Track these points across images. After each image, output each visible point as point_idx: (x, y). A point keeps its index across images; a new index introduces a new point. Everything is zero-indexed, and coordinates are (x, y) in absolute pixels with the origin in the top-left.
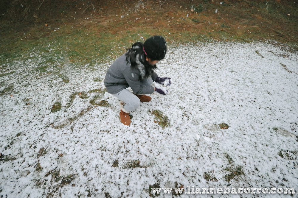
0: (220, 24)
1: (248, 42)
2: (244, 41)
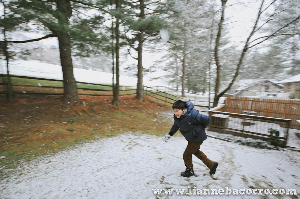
0: (91, 129)
1: (115, 136)
2: (111, 136)
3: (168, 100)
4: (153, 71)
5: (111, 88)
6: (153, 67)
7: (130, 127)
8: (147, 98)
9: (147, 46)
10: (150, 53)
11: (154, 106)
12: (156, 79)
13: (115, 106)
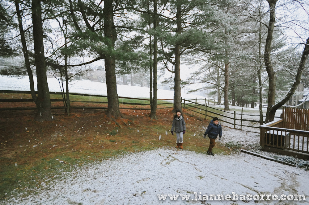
0: (131, 142)
1: (153, 150)
2: (149, 149)
3: (208, 113)
4: (191, 84)
5: (149, 102)
6: (191, 79)
7: (167, 141)
8: (184, 111)
9: (184, 59)
10: (187, 65)
11: (193, 120)
12: (195, 91)
13: (152, 119)
